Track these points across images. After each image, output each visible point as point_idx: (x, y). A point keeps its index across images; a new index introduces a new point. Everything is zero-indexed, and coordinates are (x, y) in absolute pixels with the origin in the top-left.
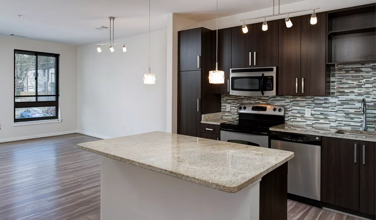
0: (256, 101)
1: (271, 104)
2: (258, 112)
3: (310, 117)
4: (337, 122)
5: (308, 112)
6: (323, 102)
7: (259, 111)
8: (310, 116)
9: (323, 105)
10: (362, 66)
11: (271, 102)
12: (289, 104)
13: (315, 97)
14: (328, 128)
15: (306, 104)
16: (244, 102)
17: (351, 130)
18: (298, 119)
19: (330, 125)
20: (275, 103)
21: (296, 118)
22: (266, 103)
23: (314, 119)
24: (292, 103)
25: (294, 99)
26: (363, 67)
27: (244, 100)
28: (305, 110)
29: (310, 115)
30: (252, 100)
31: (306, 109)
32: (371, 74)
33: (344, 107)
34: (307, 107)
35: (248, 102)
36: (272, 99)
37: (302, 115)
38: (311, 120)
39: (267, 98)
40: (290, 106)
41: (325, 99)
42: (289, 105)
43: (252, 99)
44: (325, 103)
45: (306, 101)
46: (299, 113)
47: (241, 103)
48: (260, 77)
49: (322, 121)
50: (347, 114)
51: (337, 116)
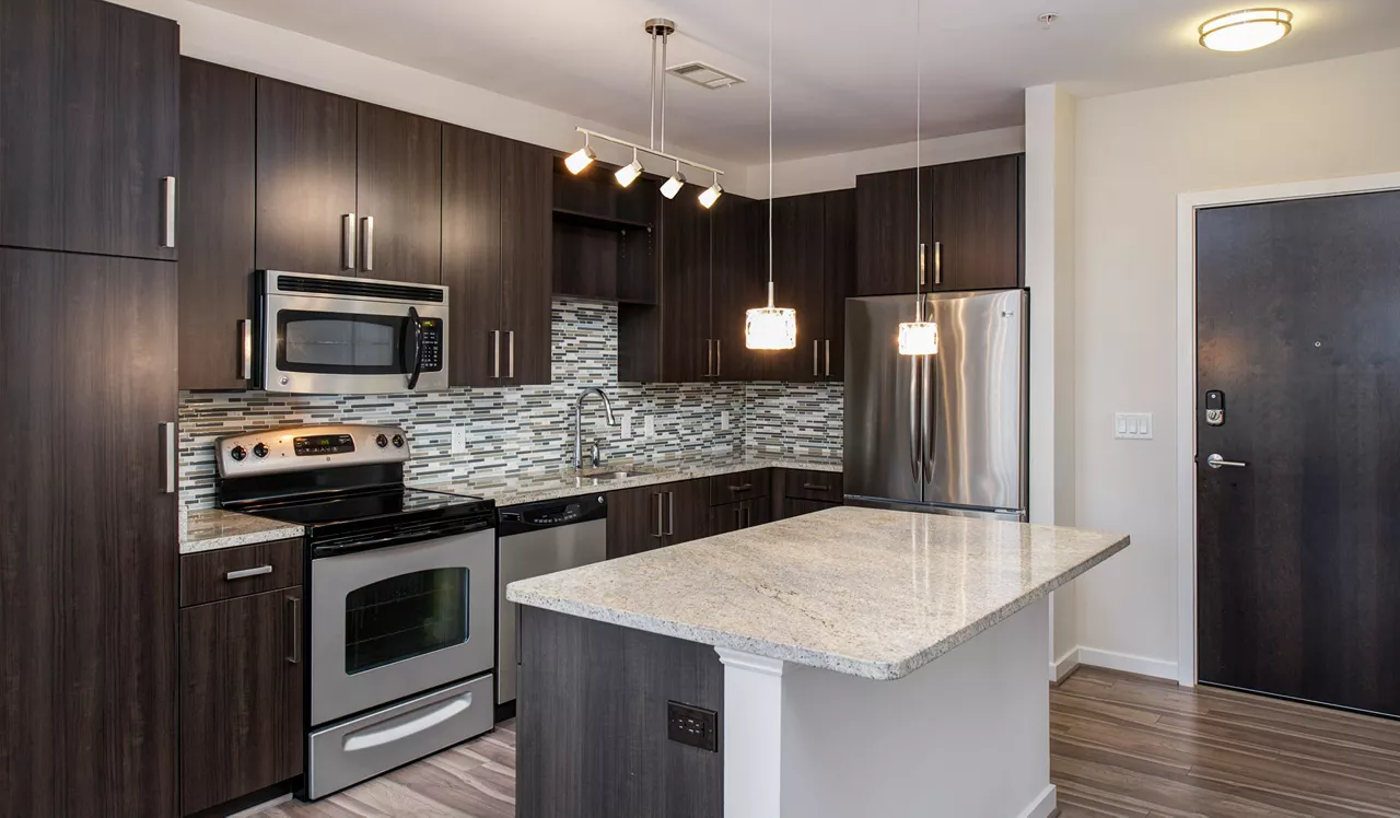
0: (288, 417)
1: (345, 422)
2: (328, 459)
3: (464, 454)
4: (521, 456)
5: (458, 438)
6: (490, 403)
7: (331, 456)
8: (462, 449)
9: (492, 412)
10: (562, 307)
11: (346, 415)
12: (405, 416)
13: (475, 390)
14: (501, 477)
15: (454, 414)
16: (227, 424)
17: (547, 472)
18: (434, 466)
19: (504, 468)
20: (360, 418)
21: (423, 462)
22: (326, 420)
23: (472, 457)
24: (414, 413)
25: (419, 400)
26: (562, 311)
27: (230, 414)
28: (450, 433)
29: (464, 445)
30: (266, 413)
31: (454, 429)
32: (575, 328)
33: (532, 413)
34: (454, 421)
35: (249, 421)
36: (350, 403)
37: (444, 449)
38: (465, 462)
39: (331, 402)
40: (410, 423)
41: (497, 395)
42: (407, 420)
43: (267, 409)
44: (497, 406)
45: (452, 402)
46: (434, 443)
47: (218, 429)
48: (405, 320)
49: (489, 461)
50: (537, 432)
51: (519, 441)
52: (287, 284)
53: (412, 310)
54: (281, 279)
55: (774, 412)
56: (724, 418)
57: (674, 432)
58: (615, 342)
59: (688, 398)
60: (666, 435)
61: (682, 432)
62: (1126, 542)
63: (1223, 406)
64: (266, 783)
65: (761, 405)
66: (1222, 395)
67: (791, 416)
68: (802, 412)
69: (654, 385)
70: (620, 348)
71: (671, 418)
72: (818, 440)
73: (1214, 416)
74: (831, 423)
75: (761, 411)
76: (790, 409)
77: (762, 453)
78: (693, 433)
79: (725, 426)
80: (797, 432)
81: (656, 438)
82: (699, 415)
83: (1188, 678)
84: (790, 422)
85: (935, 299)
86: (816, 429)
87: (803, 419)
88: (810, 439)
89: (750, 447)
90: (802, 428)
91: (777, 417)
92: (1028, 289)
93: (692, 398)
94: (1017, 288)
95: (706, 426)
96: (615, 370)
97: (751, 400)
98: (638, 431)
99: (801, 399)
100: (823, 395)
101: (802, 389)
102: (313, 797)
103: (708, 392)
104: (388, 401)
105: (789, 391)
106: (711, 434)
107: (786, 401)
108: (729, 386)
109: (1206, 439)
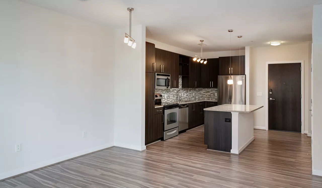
3: (166, 98)
4: (172, 99)
5: (166, 96)
21: (163, 99)
31: (165, 95)
34: (165, 93)
44: (169, 91)
46: (163, 96)
48: (166, 79)
49: (169, 99)
50: (173, 95)
51: (171, 97)
52: (158, 75)
53: (168, 78)
54: (157, 74)
55: (201, 93)
56: (194, 94)
57: (188, 96)
58: (181, 82)
59: (190, 91)
60: (187, 96)
61: (189, 96)
62: (263, 106)
63: (272, 92)
64: (159, 138)
65: (199, 92)
66: (272, 90)
67: (204, 93)
68: (206, 93)
69: (186, 88)
70: (182, 83)
71: (188, 94)
72: (209, 97)
73: (271, 93)
74: (211, 95)
75: (199, 93)
76: (204, 92)
77: (199, 100)
78: (190, 96)
79: (194, 95)
80: (205, 96)
81: (186, 97)
82: (191, 93)
83: (267, 129)
84: (204, 95)
85: (232, 76)
86: (209, 96)
87: (206, 94)
88: (208, 97)
89: (197, 99)
90: (206, 95)
91: (202, 94)
92: (246, 75)
93: (190, 90)
94: (244, 75)
95: (192, 95)
96: (181, 86)
97: (197, 91)
98: (184, 96)
99: (206, 91)
100: (210, 90)
101: (206, 89)
102: (164, 140)
103: (192, 90)
104: (159, 90)
105: (204, 89)
106: (192, 96)
107: (204, 91)
108: (194, 89)
109: (270, 96)
